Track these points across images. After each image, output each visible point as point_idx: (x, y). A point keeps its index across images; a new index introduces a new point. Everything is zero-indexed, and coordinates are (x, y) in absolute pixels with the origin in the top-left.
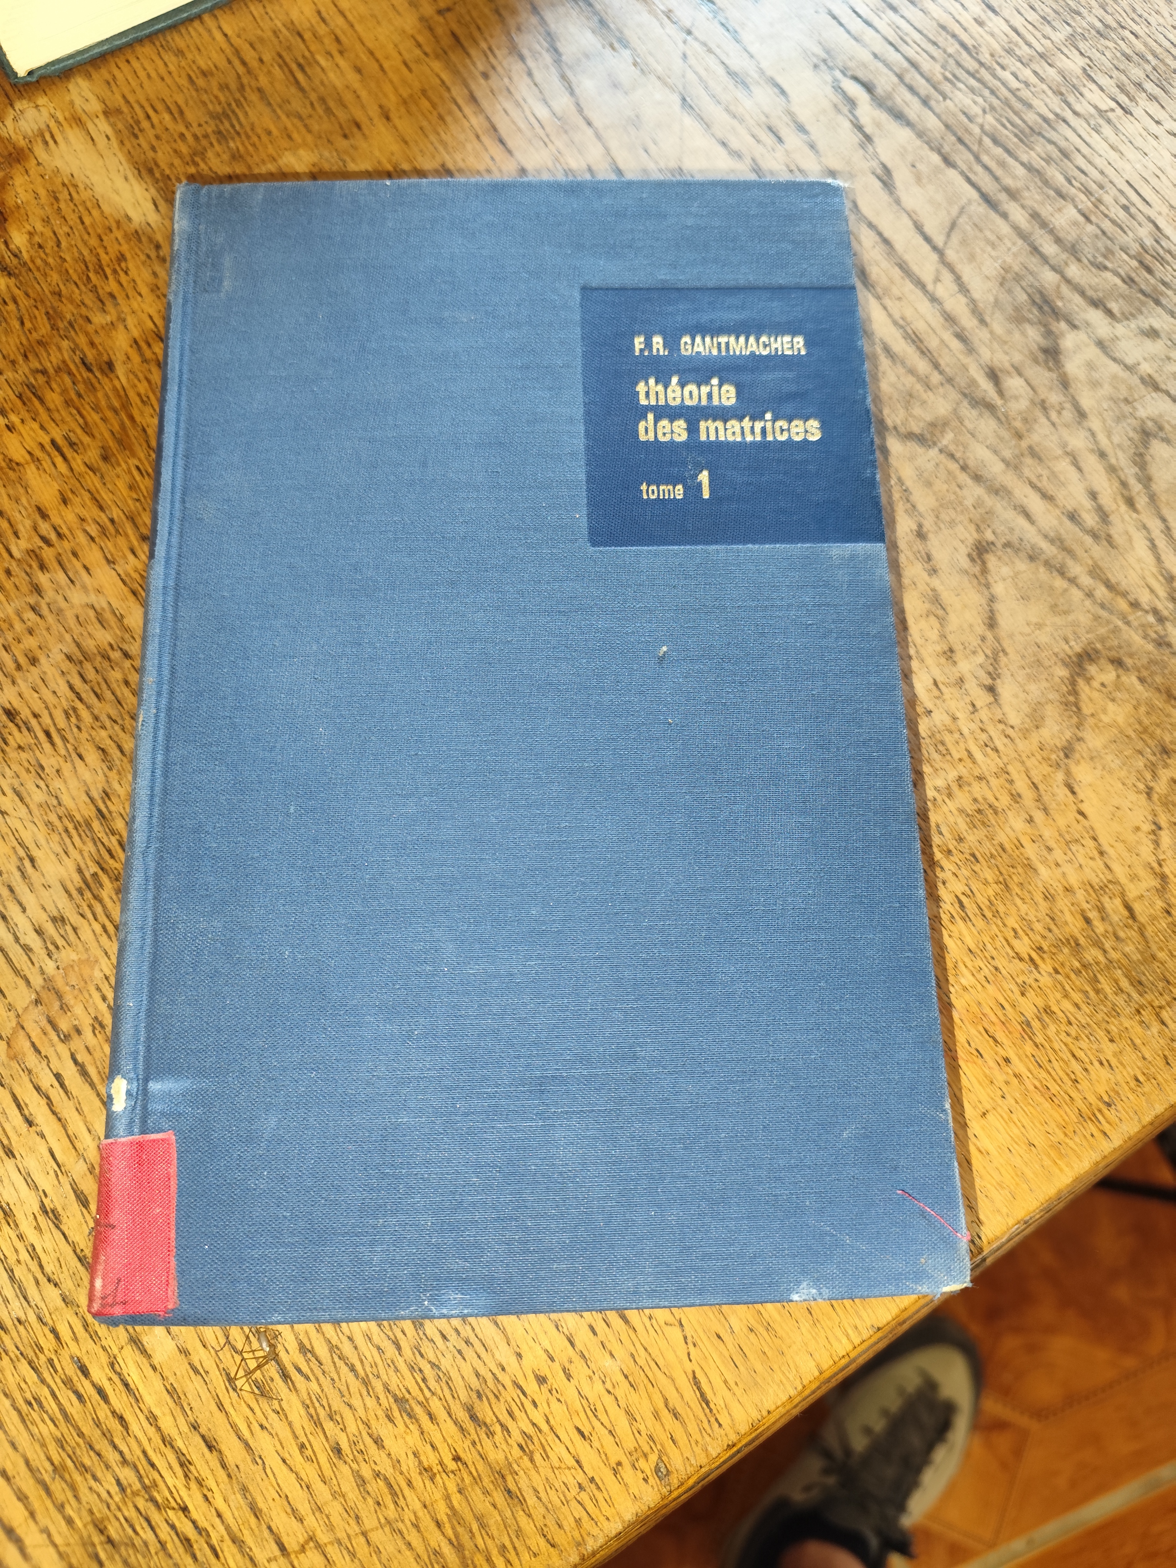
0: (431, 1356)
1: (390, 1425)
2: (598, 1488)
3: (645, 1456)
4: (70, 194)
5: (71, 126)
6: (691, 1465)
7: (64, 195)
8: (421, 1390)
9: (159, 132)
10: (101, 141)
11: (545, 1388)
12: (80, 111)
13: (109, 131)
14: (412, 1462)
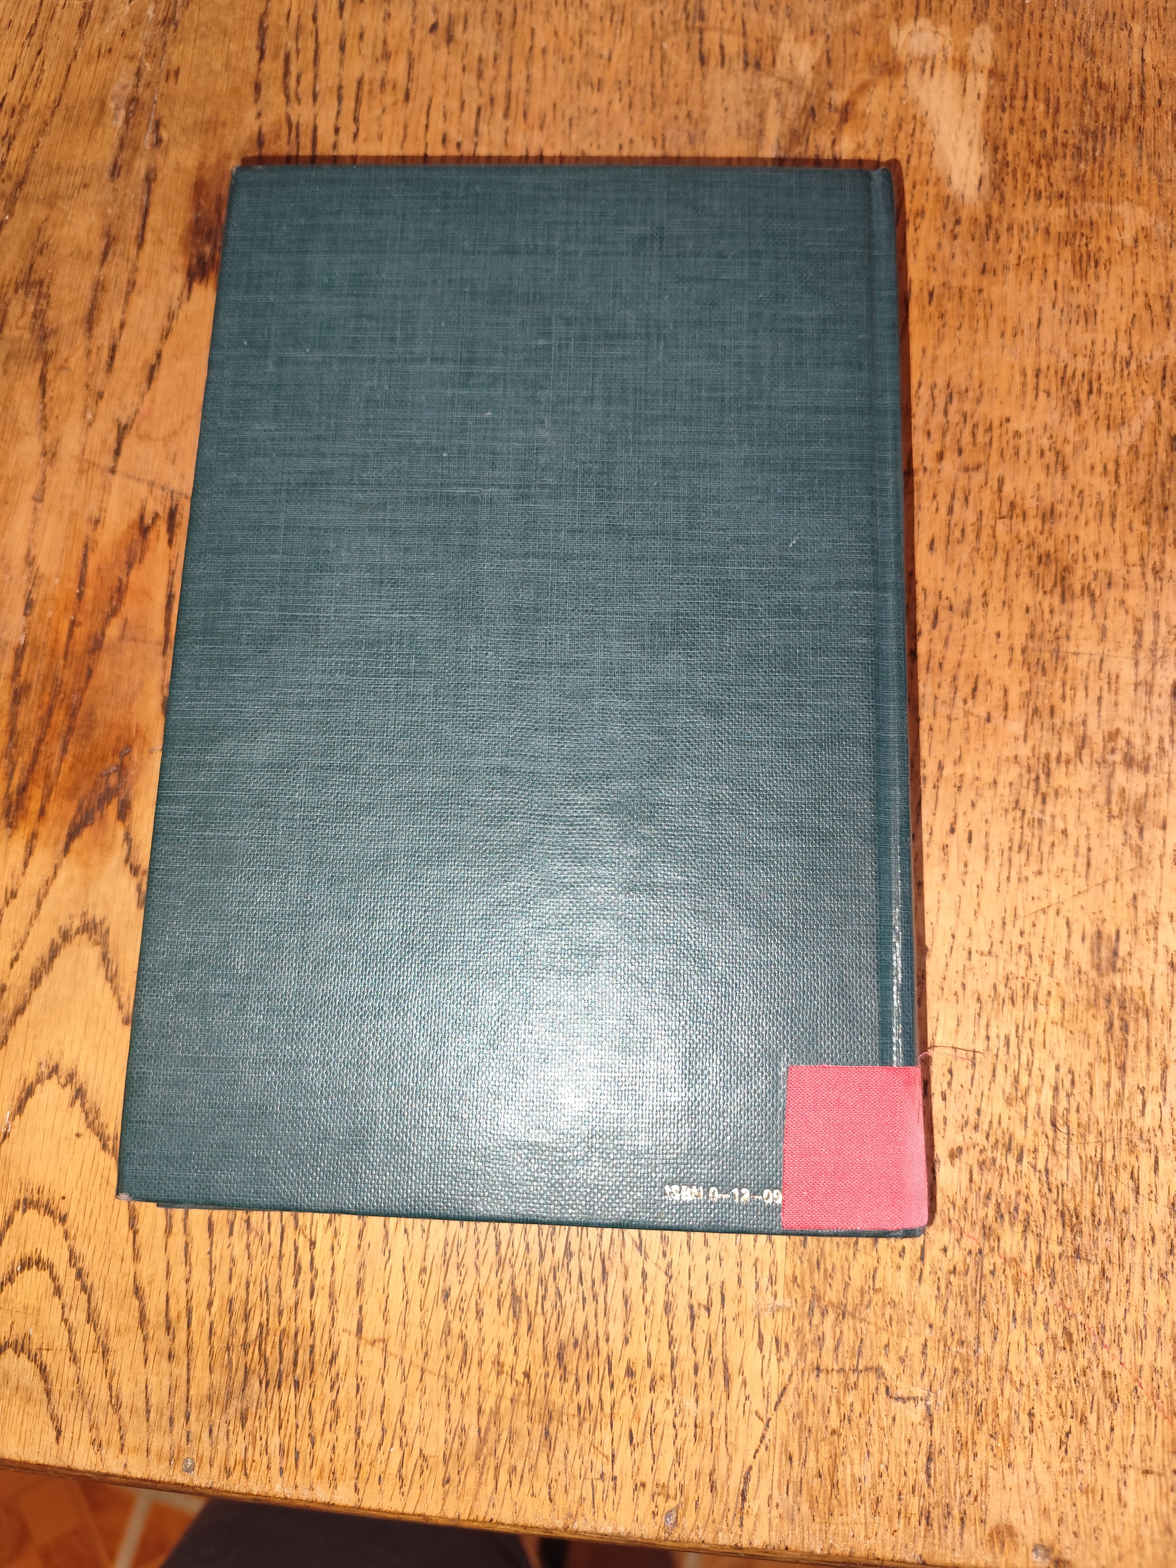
0: (561, 1285)
1: (496, 1310)
2: (615, 1489)
3: (668, 1497)
4: (914, 130)
5: (954, 68)
6: (697, 1534)
7: (908, 128)
8: (537, 1303)
9: (1026, 117)
10: (971, 96)
11: (627, 1382)
12: (970, 58)
13: (984, 91)
14: (493, 1349)
